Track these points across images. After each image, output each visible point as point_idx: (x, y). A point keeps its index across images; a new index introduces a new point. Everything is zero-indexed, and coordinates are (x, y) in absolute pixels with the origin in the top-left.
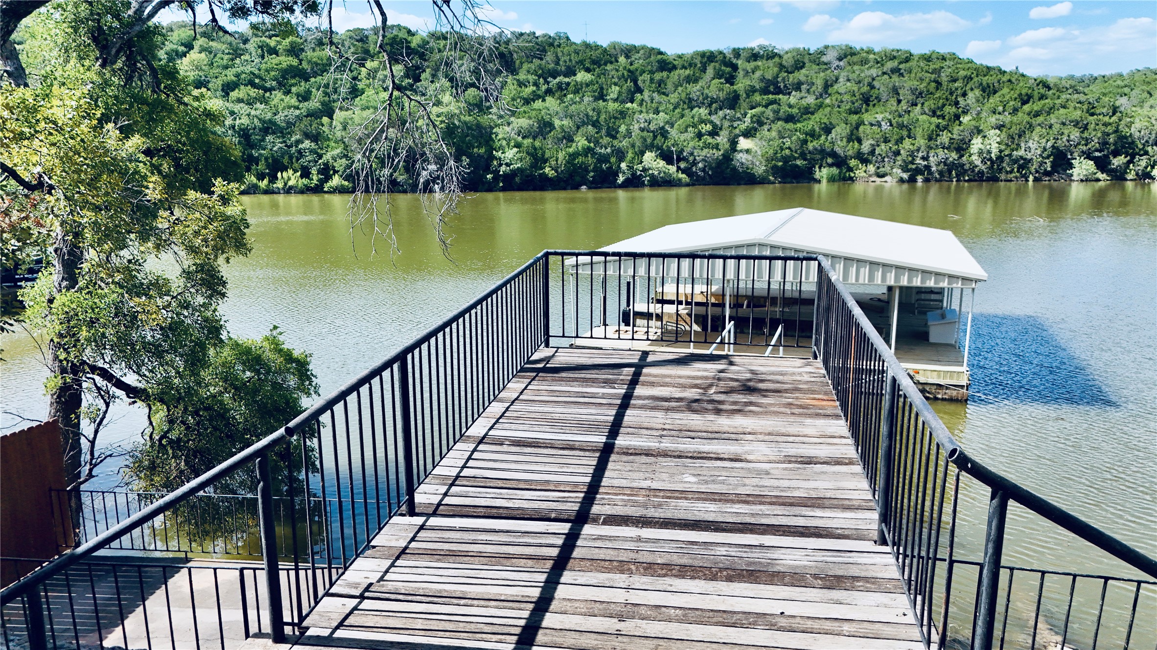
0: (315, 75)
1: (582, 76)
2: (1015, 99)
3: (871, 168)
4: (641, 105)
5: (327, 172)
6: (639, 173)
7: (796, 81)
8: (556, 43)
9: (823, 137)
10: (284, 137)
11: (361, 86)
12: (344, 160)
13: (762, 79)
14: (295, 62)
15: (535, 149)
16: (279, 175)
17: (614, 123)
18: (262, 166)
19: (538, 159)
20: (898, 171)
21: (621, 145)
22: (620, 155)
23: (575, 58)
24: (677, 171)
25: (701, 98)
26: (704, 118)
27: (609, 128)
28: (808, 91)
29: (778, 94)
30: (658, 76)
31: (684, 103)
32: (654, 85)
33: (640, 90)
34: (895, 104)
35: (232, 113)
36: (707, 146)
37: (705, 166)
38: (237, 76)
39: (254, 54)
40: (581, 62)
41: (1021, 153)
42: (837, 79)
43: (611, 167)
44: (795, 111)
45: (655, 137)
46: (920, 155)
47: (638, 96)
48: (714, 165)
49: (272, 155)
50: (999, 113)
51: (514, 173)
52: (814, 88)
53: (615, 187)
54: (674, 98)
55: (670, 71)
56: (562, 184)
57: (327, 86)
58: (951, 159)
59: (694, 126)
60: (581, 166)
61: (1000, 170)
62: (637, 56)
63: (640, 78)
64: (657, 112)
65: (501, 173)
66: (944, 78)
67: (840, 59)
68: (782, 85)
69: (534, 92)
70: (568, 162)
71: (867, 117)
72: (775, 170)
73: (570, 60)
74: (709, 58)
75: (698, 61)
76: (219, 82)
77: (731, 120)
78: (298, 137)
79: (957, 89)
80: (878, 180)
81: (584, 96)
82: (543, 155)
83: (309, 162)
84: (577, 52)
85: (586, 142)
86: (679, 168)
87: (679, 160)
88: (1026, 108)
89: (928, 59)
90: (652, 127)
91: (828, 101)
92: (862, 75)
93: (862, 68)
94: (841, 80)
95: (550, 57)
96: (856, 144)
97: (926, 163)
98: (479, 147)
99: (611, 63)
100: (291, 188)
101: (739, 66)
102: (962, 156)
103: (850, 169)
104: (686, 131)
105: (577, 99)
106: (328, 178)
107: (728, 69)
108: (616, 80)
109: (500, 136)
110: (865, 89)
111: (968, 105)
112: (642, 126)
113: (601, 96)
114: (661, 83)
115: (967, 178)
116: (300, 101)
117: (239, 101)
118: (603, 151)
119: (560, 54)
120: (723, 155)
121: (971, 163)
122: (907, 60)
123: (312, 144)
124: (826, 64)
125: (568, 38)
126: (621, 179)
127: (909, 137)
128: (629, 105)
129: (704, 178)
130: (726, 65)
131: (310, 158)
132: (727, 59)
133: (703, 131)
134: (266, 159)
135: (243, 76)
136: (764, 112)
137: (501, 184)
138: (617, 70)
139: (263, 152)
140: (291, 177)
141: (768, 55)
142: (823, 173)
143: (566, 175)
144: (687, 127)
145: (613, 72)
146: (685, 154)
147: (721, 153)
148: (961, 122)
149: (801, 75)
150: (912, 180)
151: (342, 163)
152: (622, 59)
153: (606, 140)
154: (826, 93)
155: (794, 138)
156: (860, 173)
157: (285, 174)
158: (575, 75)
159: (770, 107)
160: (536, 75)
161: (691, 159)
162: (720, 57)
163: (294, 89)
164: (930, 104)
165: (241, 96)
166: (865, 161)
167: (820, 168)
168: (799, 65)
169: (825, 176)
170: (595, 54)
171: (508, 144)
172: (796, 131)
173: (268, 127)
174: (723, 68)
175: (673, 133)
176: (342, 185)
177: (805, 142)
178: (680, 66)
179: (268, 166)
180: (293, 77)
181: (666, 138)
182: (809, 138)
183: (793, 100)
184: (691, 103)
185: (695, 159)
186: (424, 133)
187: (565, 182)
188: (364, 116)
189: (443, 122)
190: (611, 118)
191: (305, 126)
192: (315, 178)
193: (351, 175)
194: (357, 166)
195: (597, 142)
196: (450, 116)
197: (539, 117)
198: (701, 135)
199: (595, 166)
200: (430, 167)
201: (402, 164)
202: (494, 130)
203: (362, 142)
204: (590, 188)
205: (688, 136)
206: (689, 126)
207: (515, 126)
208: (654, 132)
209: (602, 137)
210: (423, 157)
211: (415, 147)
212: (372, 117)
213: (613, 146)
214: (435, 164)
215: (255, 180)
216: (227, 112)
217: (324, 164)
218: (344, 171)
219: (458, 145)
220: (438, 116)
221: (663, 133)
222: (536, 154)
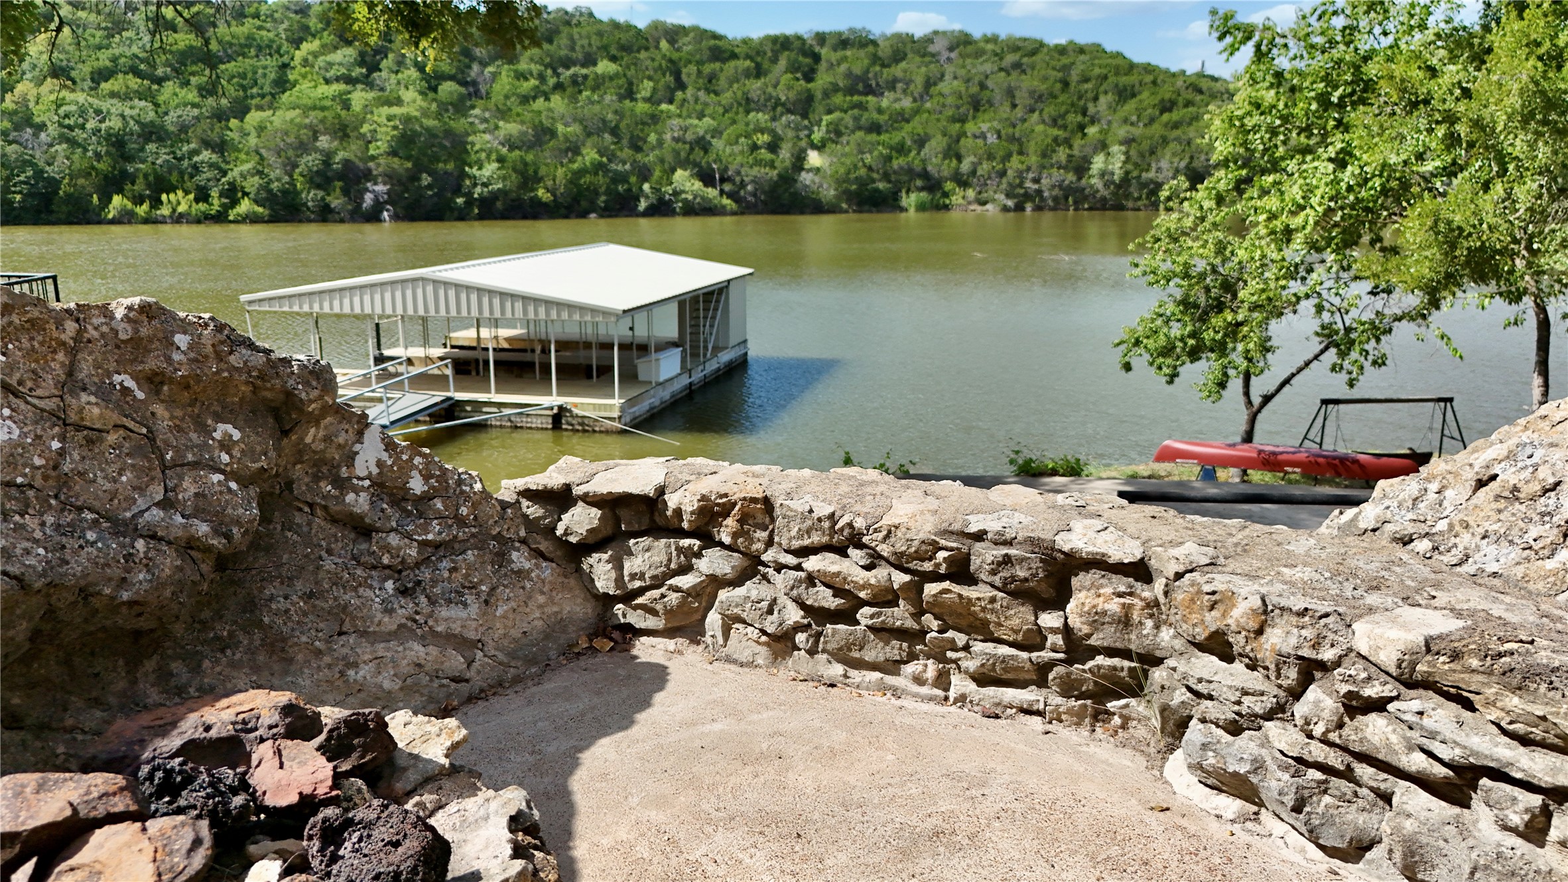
0: (230, 59)
1: (604, 67)
2: (1154, 106)
3: (971, 193)
4: (681, 106)
5: (233, 194)
6: (667, 197)
7: (890, 78)
8: (574, 21)
9: (913, 153)
10: (172, 146)
11: (292, 76)
12: (257, 178)
13: (849, 74)
14: (198, 43)
15: (526, 164)
16: (164, 197)
17: (642, 130)
18: (139, 186)
19: (529, 178)
20: (1001, 197)
21: (646, 160)
22: (644, 174)
23: (595, 42)
24: (720, 195)
25: (762, 100)
26: (763, 125)
27: (632, 137)
28: (904, 91)
29: (867, 94)
30: (708, 68)
31: (740, 104)
32: (701, 81)
33: (682, 86)
34: (1008, 110)
35: (98, 112)
36: (759, 163)
37: (756, 189)
38: (114, 60)
39: (142, 28)
40: (605, 48)
41: (1151, 174)
42: (943, 75)
43: (629, 190)
44: (882, 119)
45: (692, 149)
46: (1031, 175)
47: (679, 95)
48: (767, 188)
49: (155, 170)
50: (1132, 124)
51: (495, 196)
52: (912, 87)
53: (638, 216)
54: (727, 97)
55: (724, 61)
56: (563, 211)
57: (243, 76)
58: (1067, 182)
59: (748, 136)
60: (588, 187)
61: (1127, 196)
62: (686, 40)
63: (684, 71)
64: (701, 116)
65: (476, 196)
66: (1074, 76)
67: (951, 49)
68: (873, 83)
69: (537, 87)
70: (571, 182)
71: (970, 127)
72: (849, 196)
73: (590, 45)
74: (782, 44)
75: (768, 49)
76: (86, 69)
77: (797, 129)
78: (193, 146)
79: (1086, 92)
80: (979, 208)
81: (605, 93)
82: (536, 172)
83: (209, 180)
84: (600, 34)
85: (597, 156)
86: (722, 192)
87: (723, 180)
88: (1166, 117)
89: (1061, 50)
90: (689, 136)
91: (928, 105)
92: (973, 71)
93: (976, 61)
94: (947, 77)
95: (563, 41)
96: (954, 161)
97: (1036, 186)
98: (445, 162)
99: (647, 49)
100: (181, 215)
101: (823, 57)
102: (1080, 179)
103: (946, 195)
104: (737, 143)
105: (596, 97)
106: (235, 202)
107: (808, 60)
108: (652, 73)
109: (477, 147)
110: (975, 89)
111: (1098, 112)
112: (676, 135)
113: (629, 93)
114: (712, 78)
115: (1086, 206)
116: (203, 96)
117: (113, 95)
118: (620, 168)
119: (576, 37)
120: (779, 175)
121: (1092, 187)
122: (1033, 53)
123: (214, 156)
124: (933, 55)
125: (591, 15)
126: (643, 205)
127: (1021, 153)
128: (664, 106)
129: (755, 205)
130: (805, 54)
131: (209, 175)
132: (807, 46)
133: (759, 143)
134: (146, 176)
135: (123, 60)
136: (842, 119)
137: (476, 211)
138: (653, 60)
139: (141, 166)
140: (183, 202)
141: (860, 42)
142: (910, 200)
143: (569, 200)
144: (738, 137)
145: (648, 62)
146: (730, 173)
147: (776, 172)
148: (1085, 135)
149: (898, 70)
150: (1019, 208)
151: (252, 184)
152: (664, 44)
153: (627, 153)
154: (927, 93)
155: (876, 153)
156: (956, 199)
157: (172, 196)
158: (595, 64)
159: (850, 112)
160: (541, 64)
161: (738, 179)
162: (797, 44)
163: (194, 80)
164: (1050, 110)
165: (116, 88)
166: (964, 184)
167: (907, 192)
168: (898, 56)
169: (913, 204)
170: (624, 37)
171: (488, 157)
172: (879, 144)
173: (152, 132)
174: (801, 58)
175: (718, 144)
176: (254, 213)
177: (889, 159)
178: (742, 55)
179: (149, 186)
180: (194, 63)
181: (706, 151)
182: (894, 154)
183: (885, 103)
184: (748, 104)
185: (742, 181)
186: (370, 142)
187: (566, 208)
188: (288, 118)
189: (395, 128)
190: (637, 124)
191: (204, 131)
192: (216, 202)
193: (267, 199)
194: (275, 186)
195: (614, 155)
196: (407, 119)
197: (537, 121)
198: (755, 147)
199: (608, 188)
200: (377, 188)
201: (339, 184)
202: (470, 139)
203: (283, 154)
204: (601, 216)
205: (737, 149)
206: (741, 135)
207: (501, 134)
208: (691, 143)
209: (621, 150)
210: (368, 175)
211: (357, 161)
212: (298, 120)
213: (635, 161)
214: (385, 184)
215: (129, 205)
216: (91, 111)
217: (229, 183)
218: (258, 193)
219: (418, 159)
220: (389, 120)
221: (703, 144)
222: (527, 171)
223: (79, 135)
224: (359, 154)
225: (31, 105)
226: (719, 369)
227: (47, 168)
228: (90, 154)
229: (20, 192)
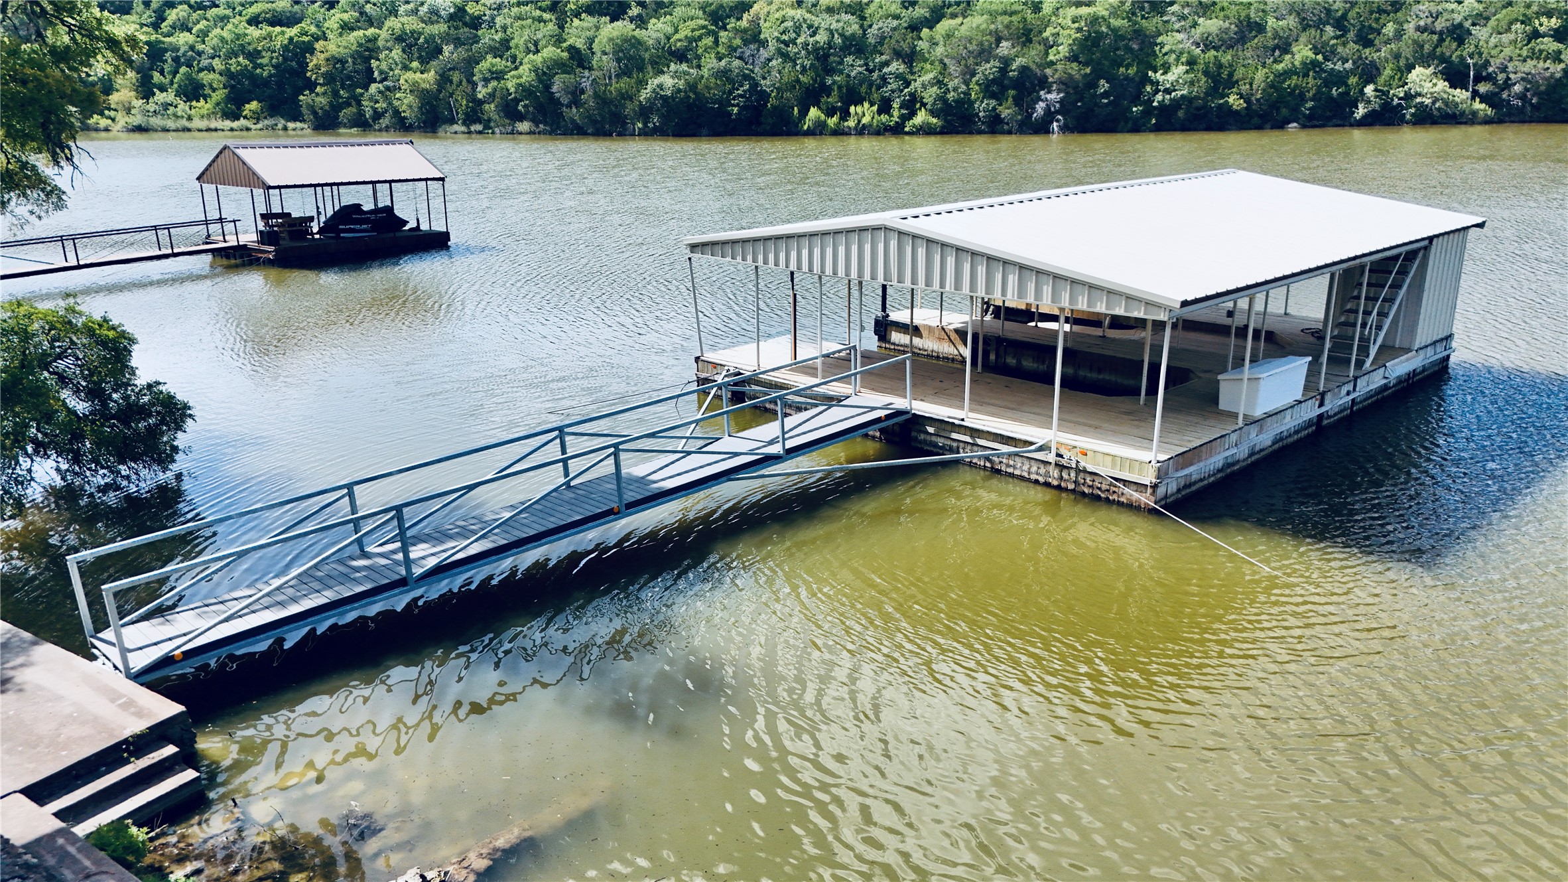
5: (912, 104)
6: (1396, 101)
10: (867, 58)
12: (936, 88)
15: (1220, 66)
16: (852, 109)
17: (1377, 20)
18: (833, 99)
19: (1220, 80)
21: (1375, 56)
22: (1369, 73)
24: (1473, 98)
27: (1362, 29)
35: (810, 27)
36: (1535, 55)
37: (1527, 90)
43: (1347, 93)
45: (1441, 41)
48: (1543, 88)
49: (848, 82)
51: (1176, 104)
53: (1351, 125)
56: (1256, 120)
60: (1293, 90)
65: (1155, 104)
70: (1272, 86)
78: (884, 58)
82: (1231, 75)
83: (893, 91)
85: (1311, 54)
86: (1475, 94)
87: (1478, 79)
90: (1440, 25)
98: (1128, 66)
100: (865, 127)
104: (1508, 30)
106: (913, 114)
109: (1166, 49)
112: (1422, 23)
116: (905, 7)
118: (1339, 67)
123: (902, 67)
126: (1361, 111)
129: (1521, 110)
131: (894, 86)
133: (1542, 29)
134: (840, 88)
137: (1153, 121)
139: (837, 78)
140: (865, 113)
143: (1266, 106)
144: (1512, 22)
146: (1490, 70)
151: (932, 92)
153: (1351, 48)
157: (859, 108)
161: (1501, 77)
171: (1178, 59)
173: (853, 45)
175: (1480, 33)
176: (929, 124)
179: (841, 98)
181: (1461, 42)
185: (1508, 79)
186: (1052, 47)
187: (1261, 116)
188: (974, 25)
189: (1079, 30)
190: (1371, 12)
191: (897, 41)
192: (896, 113)
193: (941, 110)
194: (951, 96)
195: (1333, 52)
196: (1095, 20)
197: (1243, 15)
198: (1536, 35)
199: (1319, 92)
200: (1049, 96)
201: (1012, 92)
202: (1159, 40)
203: (963, 62)
204: (1304, 127)
205: (1506, 38)
206: (1517, 20)
207: (1197, 33)
208: (1441, 33)
209: (1344, 44)
210: (1044, 83)
211: (1034, 67)
212: (984, 26)
213: (1360, 58)
214: (1059, 91)
215: (823, 117)
216: (805, 26)
217: (911, 94)
218: (934, 104)
219: (1099, 63)
220: (1074, 22)
221: (1459, 33)
222: (1219, 74)
223: (792, 49)
224: (1038, 60)
225: (762, 22)
226: (1385, 388)
227: (762, 82)
228: (798, 68)
229: (738, 105)
